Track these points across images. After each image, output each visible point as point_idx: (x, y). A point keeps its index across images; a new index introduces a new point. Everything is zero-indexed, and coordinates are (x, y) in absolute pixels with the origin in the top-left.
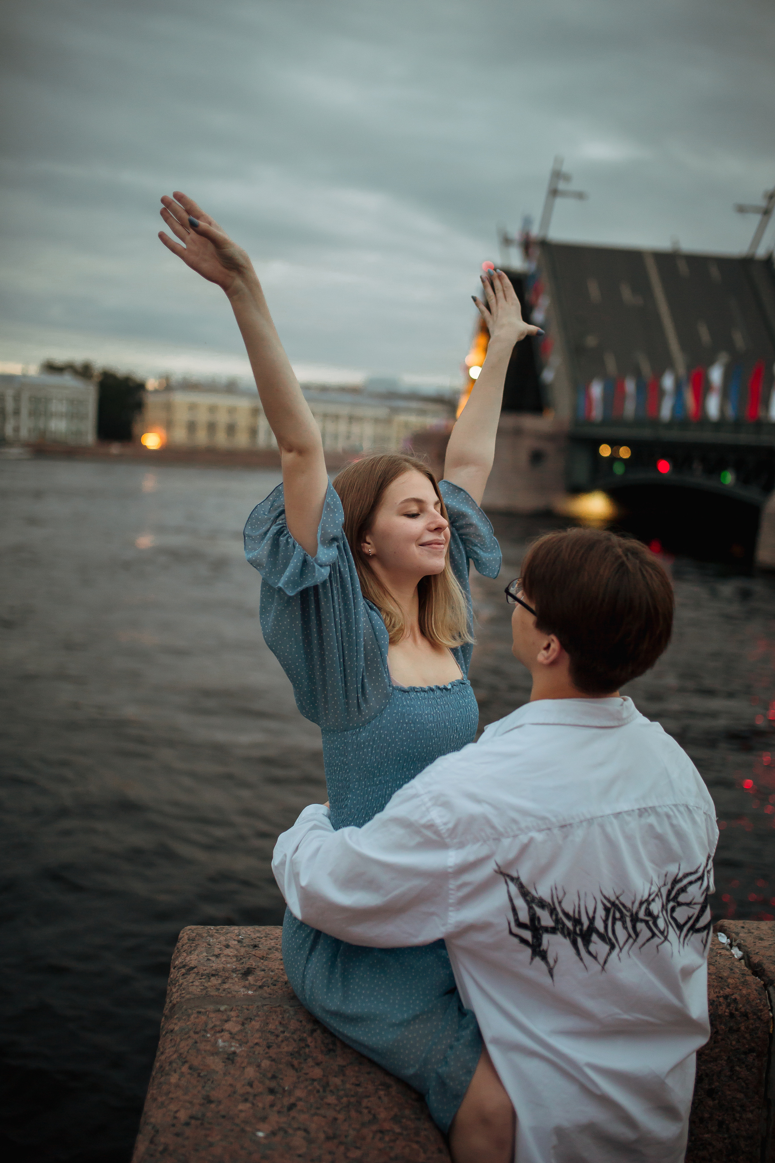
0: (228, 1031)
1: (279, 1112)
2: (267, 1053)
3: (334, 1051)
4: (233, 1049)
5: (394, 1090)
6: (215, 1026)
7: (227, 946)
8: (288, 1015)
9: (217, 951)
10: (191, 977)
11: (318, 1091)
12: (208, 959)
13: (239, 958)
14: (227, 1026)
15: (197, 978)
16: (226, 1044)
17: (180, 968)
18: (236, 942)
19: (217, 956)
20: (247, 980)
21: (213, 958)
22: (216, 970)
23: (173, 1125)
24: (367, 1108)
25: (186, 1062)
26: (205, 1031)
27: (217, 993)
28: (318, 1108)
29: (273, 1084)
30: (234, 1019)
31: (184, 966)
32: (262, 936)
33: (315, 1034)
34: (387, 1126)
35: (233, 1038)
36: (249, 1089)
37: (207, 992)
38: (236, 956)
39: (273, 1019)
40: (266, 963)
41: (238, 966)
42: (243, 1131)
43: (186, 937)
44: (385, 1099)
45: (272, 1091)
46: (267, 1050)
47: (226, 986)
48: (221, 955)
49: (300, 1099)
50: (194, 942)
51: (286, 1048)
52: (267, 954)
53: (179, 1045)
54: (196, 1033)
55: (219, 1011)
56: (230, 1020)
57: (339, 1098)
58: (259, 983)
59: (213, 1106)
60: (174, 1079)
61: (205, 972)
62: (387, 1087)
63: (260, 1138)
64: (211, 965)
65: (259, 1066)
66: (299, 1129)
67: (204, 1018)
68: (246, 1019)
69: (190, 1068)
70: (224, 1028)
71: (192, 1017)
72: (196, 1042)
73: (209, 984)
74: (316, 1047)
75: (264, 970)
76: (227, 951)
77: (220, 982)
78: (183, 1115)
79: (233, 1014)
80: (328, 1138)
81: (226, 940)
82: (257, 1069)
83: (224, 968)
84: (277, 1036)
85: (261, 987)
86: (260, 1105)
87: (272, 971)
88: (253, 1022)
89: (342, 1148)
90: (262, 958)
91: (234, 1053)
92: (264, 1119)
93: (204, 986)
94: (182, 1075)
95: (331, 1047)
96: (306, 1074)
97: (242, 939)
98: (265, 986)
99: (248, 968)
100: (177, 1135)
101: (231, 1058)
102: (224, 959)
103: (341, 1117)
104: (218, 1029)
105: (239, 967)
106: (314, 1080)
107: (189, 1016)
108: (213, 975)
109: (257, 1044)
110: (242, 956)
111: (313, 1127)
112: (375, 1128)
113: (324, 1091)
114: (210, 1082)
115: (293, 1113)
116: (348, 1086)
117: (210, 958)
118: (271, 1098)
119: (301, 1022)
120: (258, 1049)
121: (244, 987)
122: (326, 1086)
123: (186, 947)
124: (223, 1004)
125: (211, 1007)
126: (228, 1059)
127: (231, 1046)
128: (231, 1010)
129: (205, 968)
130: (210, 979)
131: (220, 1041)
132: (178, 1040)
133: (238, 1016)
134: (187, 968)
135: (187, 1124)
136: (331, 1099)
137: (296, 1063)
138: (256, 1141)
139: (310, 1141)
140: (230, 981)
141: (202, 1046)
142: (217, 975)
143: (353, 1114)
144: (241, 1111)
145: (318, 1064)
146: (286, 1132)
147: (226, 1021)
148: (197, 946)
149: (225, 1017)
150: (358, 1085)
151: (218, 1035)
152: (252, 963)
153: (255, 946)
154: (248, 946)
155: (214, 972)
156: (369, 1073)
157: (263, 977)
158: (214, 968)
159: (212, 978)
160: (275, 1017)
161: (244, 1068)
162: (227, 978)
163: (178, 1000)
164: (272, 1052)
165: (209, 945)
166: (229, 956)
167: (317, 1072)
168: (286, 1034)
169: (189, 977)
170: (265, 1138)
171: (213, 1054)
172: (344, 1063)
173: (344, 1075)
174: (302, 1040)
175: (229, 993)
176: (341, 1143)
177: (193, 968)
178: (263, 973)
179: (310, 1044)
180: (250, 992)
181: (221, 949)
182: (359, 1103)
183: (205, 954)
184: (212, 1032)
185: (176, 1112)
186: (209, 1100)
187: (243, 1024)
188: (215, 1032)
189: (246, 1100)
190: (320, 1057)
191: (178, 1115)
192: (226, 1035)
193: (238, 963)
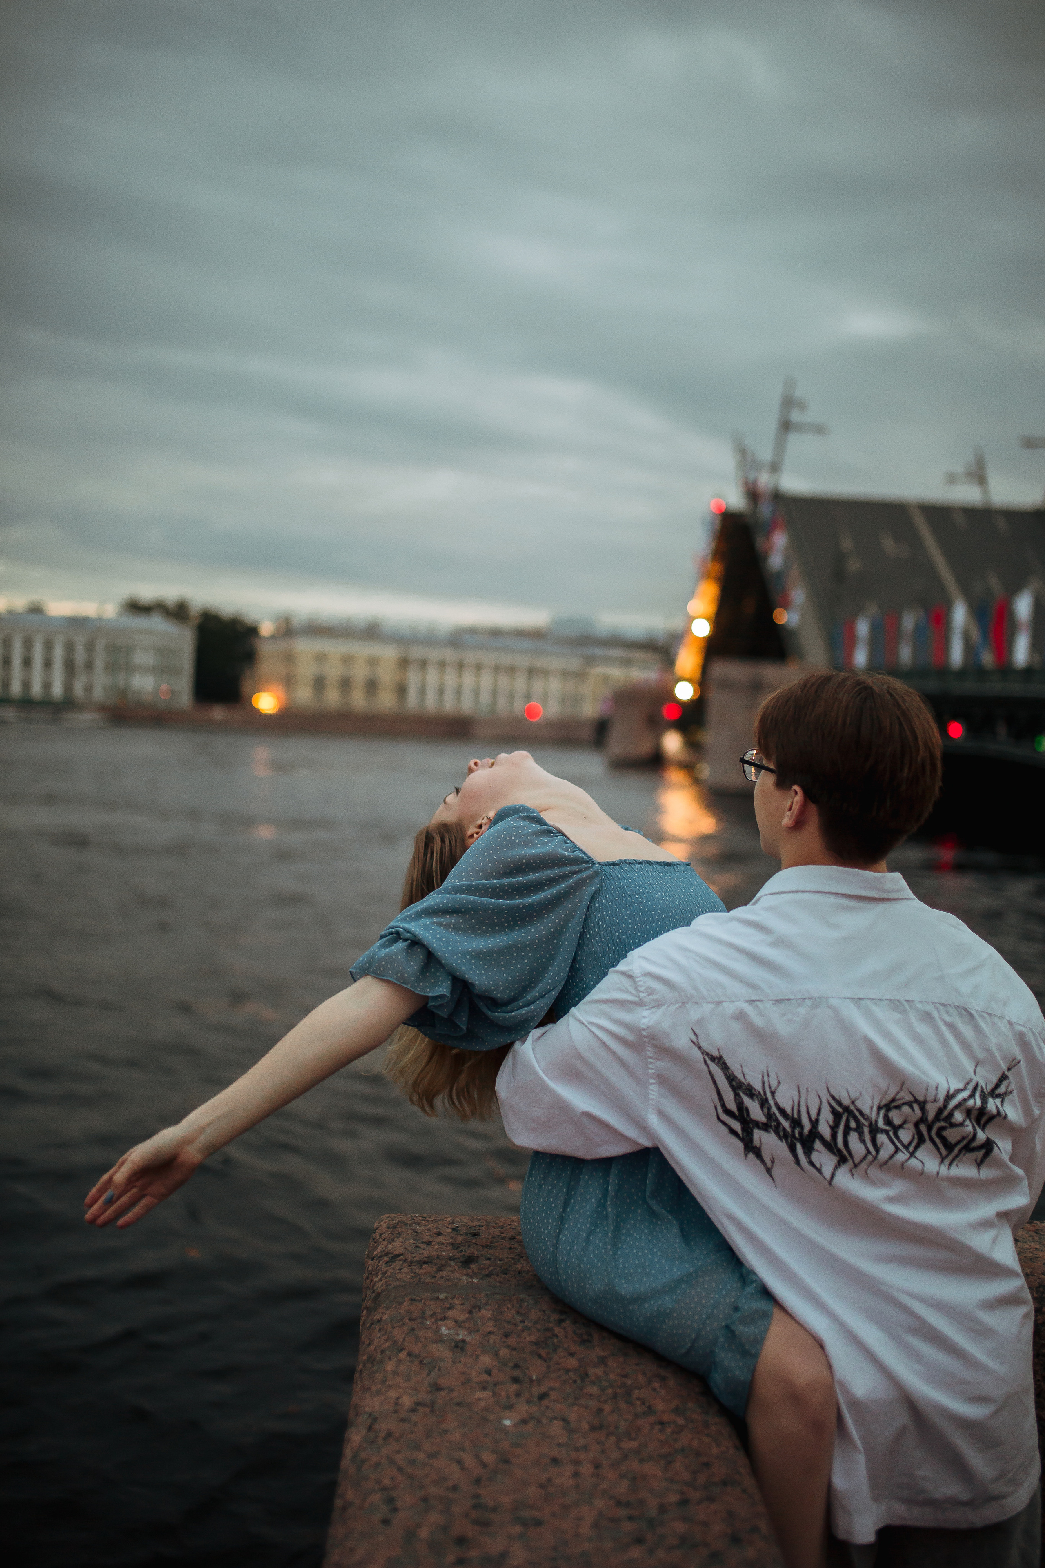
0: (452, 1318)
1: (528, 1402)
2: (504, 1342)
3: (590, 1342)
4: (461, 1337)
5: (671, 1383)
6: (434, 1314)
7: (440, 1234)
8: (526, 1304)
9: (426, 1238)
10: (397, 1264)
11: (575, 1381)
12: (417, 1247)
13: (455, 1246)
14: (450, 1314)
15: (405, 1265)
16: (452, 1331)
17: (381, 1256)
18: (450, 1230)
19: (429, 1243)
20: (470, 1268)
21: (423, 1246)
22: (428, 1257)
23: (396, 1412)
24: (638, 1399)
25: (403, 1349)
26: (423, 1318)
27: (433, 1281)
28: (576, 1399)
29: (517, 1373)
30: (459, 1307)
31: (386, 1254)
32: (483, 1224)
33: (563, 1324)
34: (666, 1417)
35: (460, 1326)
36: (486, 1377)
37: (420, 1279)
38: (452, 1244)
39: (508, 1308)
40: (491, 1251)
41: (457, 1254)
42: (485, 1419)
43: (385, 1225)
44: (662, 1392)
45: (516, 1380)
46: (504, 1339)
47: (444, 1273)
48: (433, 1243)
49: (553, 1389)
50: (397, 1229)
51: (530, 1337)
52: (491, 1243)
53: (391, 1332)
54: (411, 1320)
55: (438, 1298)
56: (454, 1308)
57: (603, 1389)
58: (486, 1272)
59: (443, 1393)
60: (390, 1366)
61: (415, 1259)
62: (663, 1379)
63: (508, 1426)
64: (421, 1252)
65: (496, 1355)
66: (556, 1418)
67: (420, 1305)
68: (474, 1307)
69: (409, 1354)
70: (447, 1316)
71: (404, 1304)
72: (413, 1329)
73: (422, 1271)
74: (566, 1337)
75: (489, 1259)
76: (440, 1239)
77: (435, 1269)
78: (407, 1401)
79: (456, 1301)
80: (593, 1428)
81: (437, 1228)
82: (494, 1358)
83: (438, 1255)
84: (516, 1325)
85: (488, 1275)
86: (503, 1394)
87: (500, 1260)
88: (483, 1311)
89: (612, 1439)
90: (486, 1246)
91: (463, 1341)
92: (510, 1407)
93: (415, 1273)
94: (400, 1361)
95: (585, 1337)
96: (558, 1364)
97: (458, 1227)
98: (493, 1275)
99: (469, 1257)
100: (402, 1420)
101: (459, 1346)
102: (437, 1247)
103: (607, 1407)
104: (439, 1316)
105: (459, 1255)
106: (568, 1371)
107: (401, 1303)
108: (425, 1263)
109: (490, 1332)
110: (460, 1244)
111: (573, 1417)
112: (652, 1419)
113: (583, 1380)
114: (436, 1370)
115: (546, 1402)
116: (612, 1376)
117: (419, 1245)
118: (515, 1387)
119: (544, 1311)
120: (492, 1339)
121: (467, 1275)
122: (585, 1376)
123: (385, 1236)
124: (442, 1292)
125: (428, 1295)
126: (456, 1346)
127: (459, 1334)
128: (453, 1298)
129: (413, 1255)
130: (422, 1266)
131: (443, 1329)
132: (389, 1328)
133: (463, 1304)
134: (390, 1256)
135: (414, 1410)
136: (592, 1390)
137: (543, 1353)
138: (501, 1429)
139: (571, 1431)
140: (448, 1268)
141: (421, 1333)
142: (430, 1262)
143: (622, 1404)
144: (480, 1399)
145: (572, 1354)
146: (539, 1421)
147: (449, 1309)
148: (399, 1234)
149: (446, 1305)
150: (626, 1376)
151: (440, 1323)
152: (473, 1251)
153: (475, 1235)
154: (466, 1234)
155: (426, 1260)
156: (637, 1365)
157: (490, 1266)
158: (425, 1255)
159: (425, 1266)
160: (509, 1306)
161: (477, 1356)
162: (444, 1266)
163: (384, 1287)
164: (512, 1341)
165: (417, 1232)
166: (443, 1243)
167: (572, 1362)
168: (526, 1323)
169: (394, 1264)
170: (515, 1425)
171: (435, 1342)
172: (605, 1354)
173: (606, 1365)
174: (547, 1330)
175: (448, 1280)
176: (610, 1434)
177: (398, 1256)
178: (489, 1261)
179: (559, 1335)
180: (475, 1280)
181: (431, 1237)
182: (629, 1393)
183: (412, 1241)
184: (433, 1320)
185: (398, 1398)
186: (437, 1388)
187: (470, 1312)
188: (436, 1320)
189: (484, 1388)
190: (573, 1347)
191: (400, 1401)
192: (450, 1323)
193: (455, 1250)
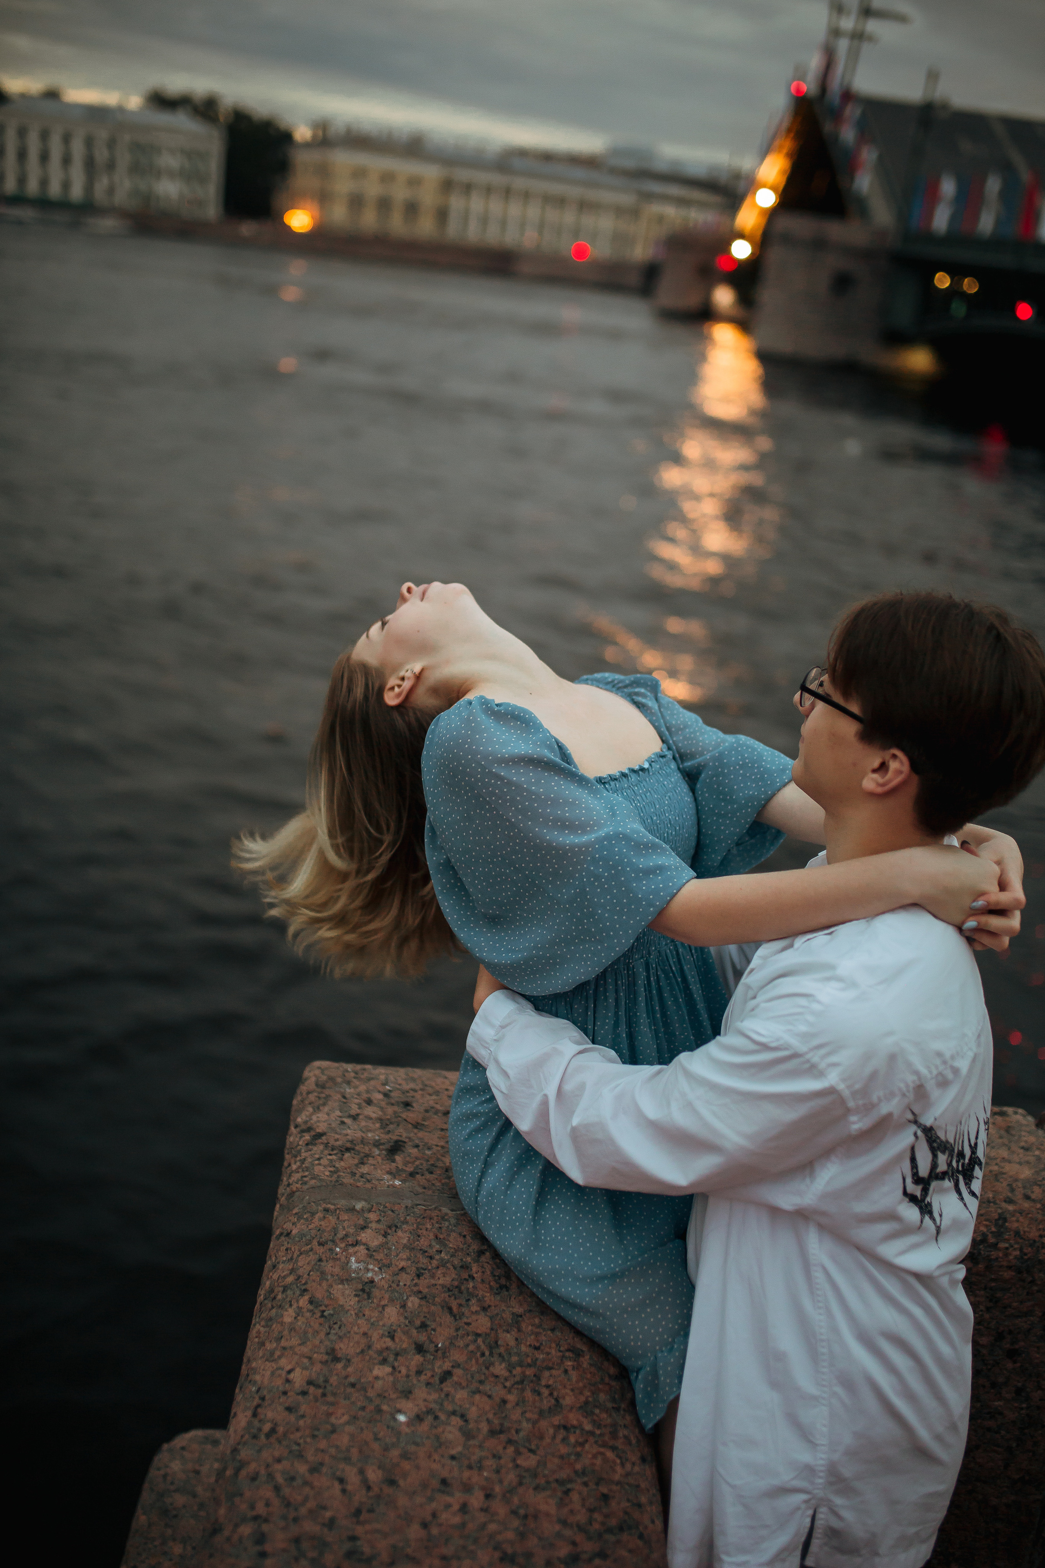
0: (364, 1244)
1: (428, 1384)
2: (416, 1285)
3: (508, 1289)
4: (370, 1275)
5: (585, 1361)
6: (346, 1235)
7: (369, 1102)
8: (447, 1223)
9: (354, 1109)
10: (318, 1149)
11: (483, 1355)
12: (343, 1123)
13: (384, 1124)
14: (364, 1236)
15: (326, 1152)
16: (361, 1266)
17: (303, 1131)
18: (380, 1096)
19: (355, 1118)
20: (394, 1161)
21: (348, 1121)
22: (352, 1142)
23: (285, 1393)
24: (548, 1386)
25: (305, 1290)
26: (333, 1241)
27: (352, 1181)
28: (481, 1382)
29: (422, 1338)
30: (374, 1225)
31: (309, 1130)
32: (417, 1088)
33: (483, 1259)
34: (574, 1418)
35: (371, 1256)
36: (389, 1342)
37: (338, 1177)
38: (380, 1120)
39: (427, 1230)
40: (421, 1134)
41: (383, 1136)
42: (379, 1410)
43: (313, 1079)
44: (574, 1375)
45: (420, 1349)
46: (416, 1281)
47: (365, 1169)
48: (361, 1117)
49: (457, 1365)
50: (324, 1091)
51: (445, 1278)
52: (424, 1119)
53: (297, 1261)
54: (321, 1244)
55: (353, 1210)
56: (368, 1227)
57: (510, 1368)
58: (410, 1168)
59: (339, 1366)
60: (288, 1316)
61: (338, 1143)
62: (578, 1354)
63: (401, 1423)
64: (345, 1132)
65: (404, 1306)
66: (454, 1413)
67: (332, 1219)
68: (390, 1227)
69: (311, 1302)
70: (359, 1238)
71: (317, 1216)
72: (320, 1260)
73: (342, 1164)
74: (483, 1281)
75: (417, 1146)
76: (370, 1111)
77: (356, 1161)
78: (299, 1378)
79: (372, 1216)
80: (493, 1433)
81: (368, 1091)
82: (401, 1310)
83: (363, 1138)
84: (431, 1258)
85: (412, 1175)
86: (404, 1371)
87: (429, 1149)
88: (400, 1233)
89: (511, 1450)
90: (417, 1126)
91: (372, 1281)
92: (407, 1394)
93: (334, 1167)
94: (299, 1312)
95: (503, 1281)
96: (468, 1324)
97: (390, 1091)
98: (418, 1173)
99: (397, 1142)
100: (289, 1409)
101: (366, 1289)
102: (363, 1123)
103: (512, 1398)
104: (350, 1240)
105: (385, 1137)
106: (478, 1335)
107: (313, 1214)
108: (348, 1150)
109: (403, 1269)
110: (388, 1119)
111: (473, 1413)
112: (556, 1420)
113: (491, 1354)
114: (336, 1326)
115: (447, 1387)
116: (523, 1348)
117: (345, 1120)
118: (418, 1358)
119: (464, 1236)
120: (405, 1279)
121: (389, 1173)
122: (494, 1345)
123: (312, 1097)
124: (359, 1199)
125: (343, 1203)
126: (363, 1290)
127: (368, 1270)
128: (370, 1211)
129: (337, 1136)
130: (343, 1155)
131: (353, 1259)
132: (297, 1253)
133: (379, 1221)
134: (313, 1133)
135: (304, 1393)
136: (499, 1369)
137: (454, 1305)
138: (394, 1428)
139: (468, 1435)
140: (371, 1161)
141: (328, 1267)
142: (353, 1149)
143: (528, 1394)
144: (377, 1378)
145: (484, 1309)
146: (436, 1418)
147: (364, 1228)
148: (328, 1097)
149: (361, 1222)
150: (537, 1348)
151: (351, 1250)
152: (401, 1132)
153: (407, 1105)
154: (398, 1103)
155: (349, 1145)
156: (553, 1330)
157: (417, 1158)
158: (349, 1138)
159: (347, 1155)
160: (429, 1226)
161: (384, 1307)
162: (367, 1156)
163: (298, 1186)
164: (423, 1284)
165: (344, 1097)
166: (371, 1118)
167: (482, 1323)
168: (443, 1255)
169: (315, 1148)
170: (408, 1424)
171: (342, 1282)
172: (520, 1311)
173: (519, 1330)
174: (465, 1267)
175: (369, 1181)
176: (510, 1442)
177: (320, 1135)
178: (416, 1150)
179: (475, 1275)
180: (397, 1183)
181: (359, 1105)
182: (538, 1377)
183: (338, 1113)
184: (343, 1245)
185: (289, 1372)
186: (333, 1356)
187: (385, 1235)
188: (346, 1245)
189: (384, 1361)
190: (489, 1298)
191: (291, 1376)
192: (361, 1249)
193: (382, 1131)
